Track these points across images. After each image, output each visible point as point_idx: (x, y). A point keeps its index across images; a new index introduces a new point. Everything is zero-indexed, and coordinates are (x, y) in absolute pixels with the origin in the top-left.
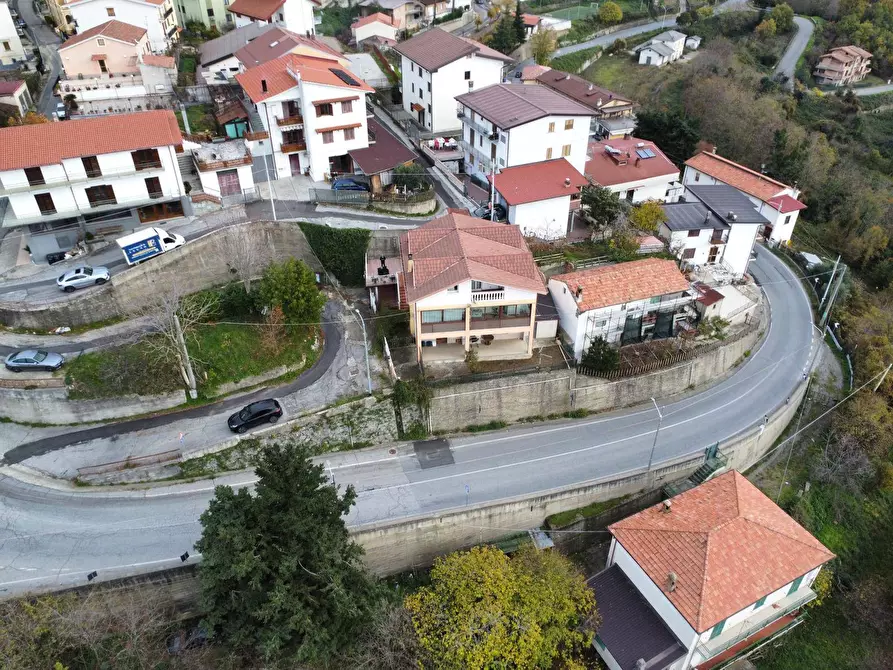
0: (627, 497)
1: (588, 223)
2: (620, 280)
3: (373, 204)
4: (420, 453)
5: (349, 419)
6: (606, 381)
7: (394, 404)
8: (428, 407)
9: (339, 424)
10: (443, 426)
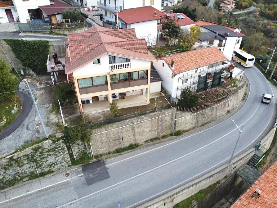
0: (218, 182)
1: (165, 39)
2: (192, 57)
3: (53, 30)
4: (86, 173)
5: (32, 158)
6: (191, 113)
7: (66, 143)
8: (89, 141)
9: (25, 162)
10: (101, 152)
